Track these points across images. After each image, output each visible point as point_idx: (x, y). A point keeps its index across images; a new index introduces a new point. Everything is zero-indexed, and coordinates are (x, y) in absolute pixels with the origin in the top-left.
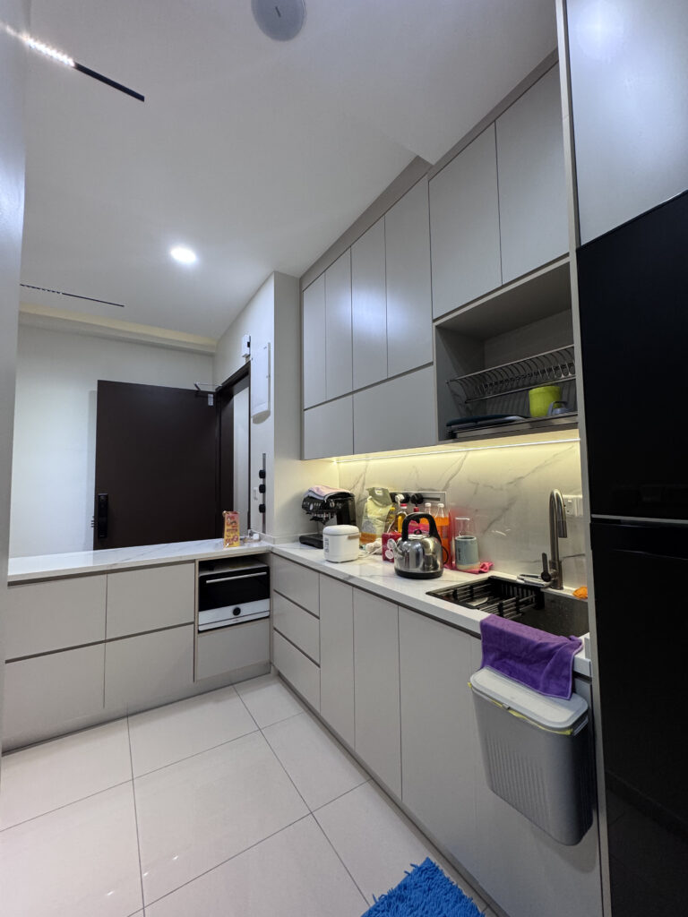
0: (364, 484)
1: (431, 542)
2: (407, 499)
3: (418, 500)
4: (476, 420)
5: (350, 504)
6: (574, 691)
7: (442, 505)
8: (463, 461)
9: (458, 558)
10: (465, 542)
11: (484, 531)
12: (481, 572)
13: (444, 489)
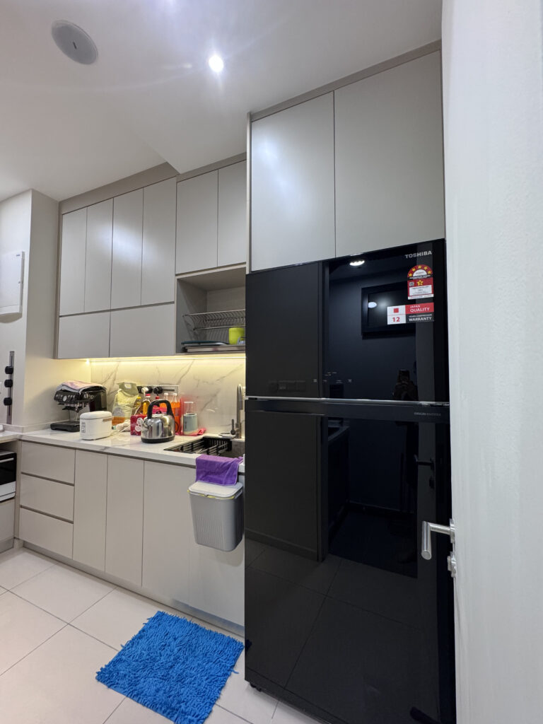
0: (114, 380)
1: (167, 418)
2: (151, 391)
3: (159, 391)
4: (199, 343)
5: (102, 394)
6: (238, 481)
7: (176, 394)
8: (190, 366)
9: (185, 427)
10: (190, 417)
11: (202, 410)
12: (198, 435)
13: (178, 384)
